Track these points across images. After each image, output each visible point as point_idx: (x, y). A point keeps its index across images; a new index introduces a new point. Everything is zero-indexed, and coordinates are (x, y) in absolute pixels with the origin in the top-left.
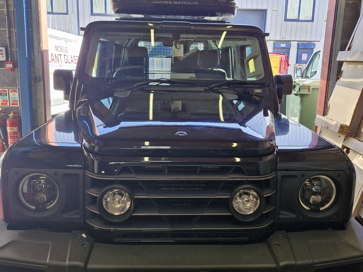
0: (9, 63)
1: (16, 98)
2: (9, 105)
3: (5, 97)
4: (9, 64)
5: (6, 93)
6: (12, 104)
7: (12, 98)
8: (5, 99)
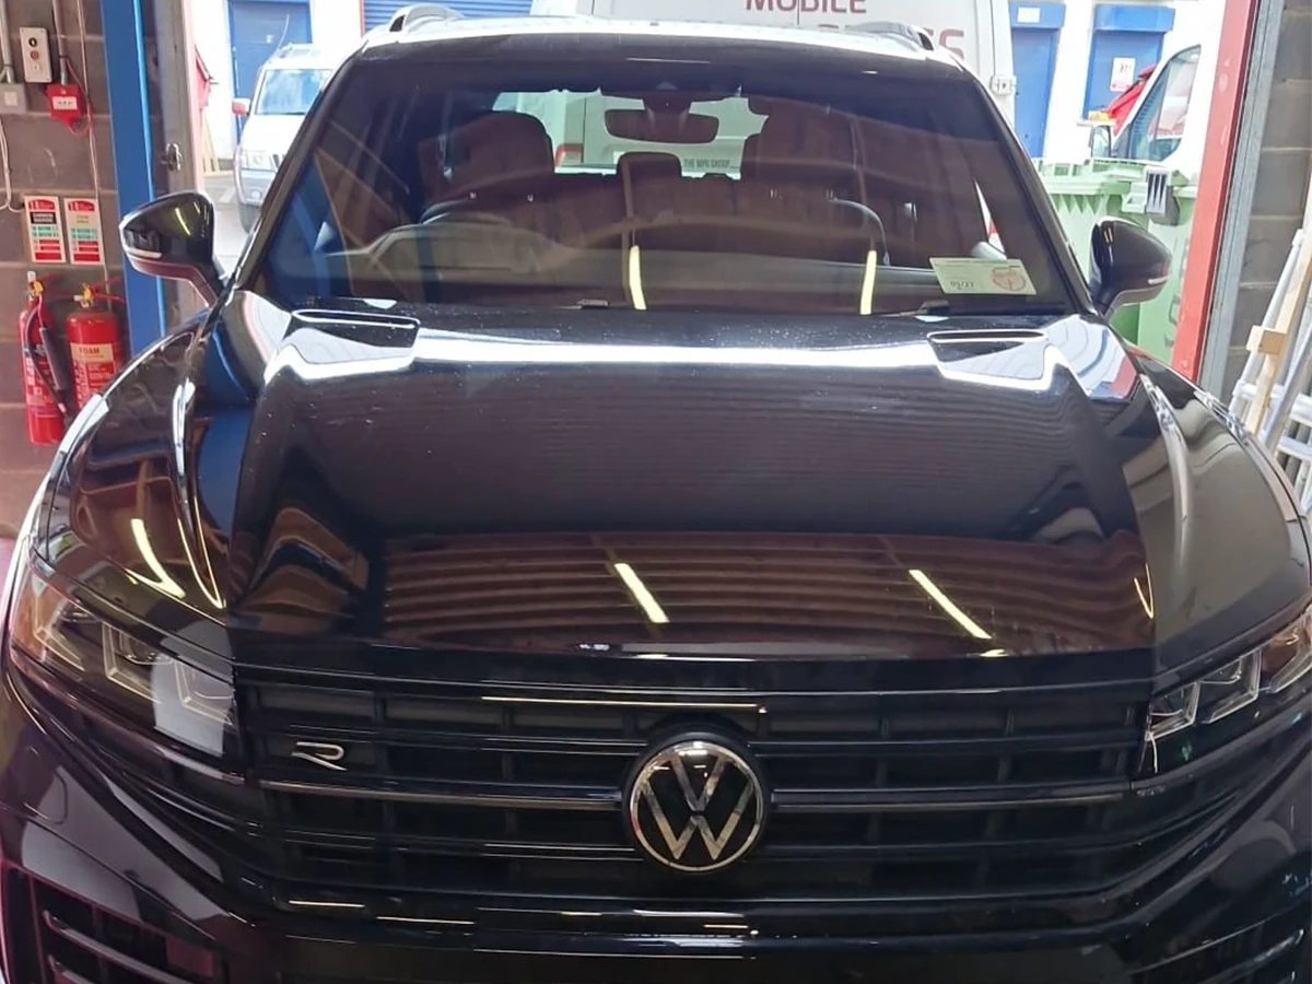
0: (64, 92)
1: (91, 234)
2: (64, 260)
3: (49, 228)
4: (64, 96)
5: (54, 214)
6: (77, 257)
7: (77, 234)
8: (50, 235)
